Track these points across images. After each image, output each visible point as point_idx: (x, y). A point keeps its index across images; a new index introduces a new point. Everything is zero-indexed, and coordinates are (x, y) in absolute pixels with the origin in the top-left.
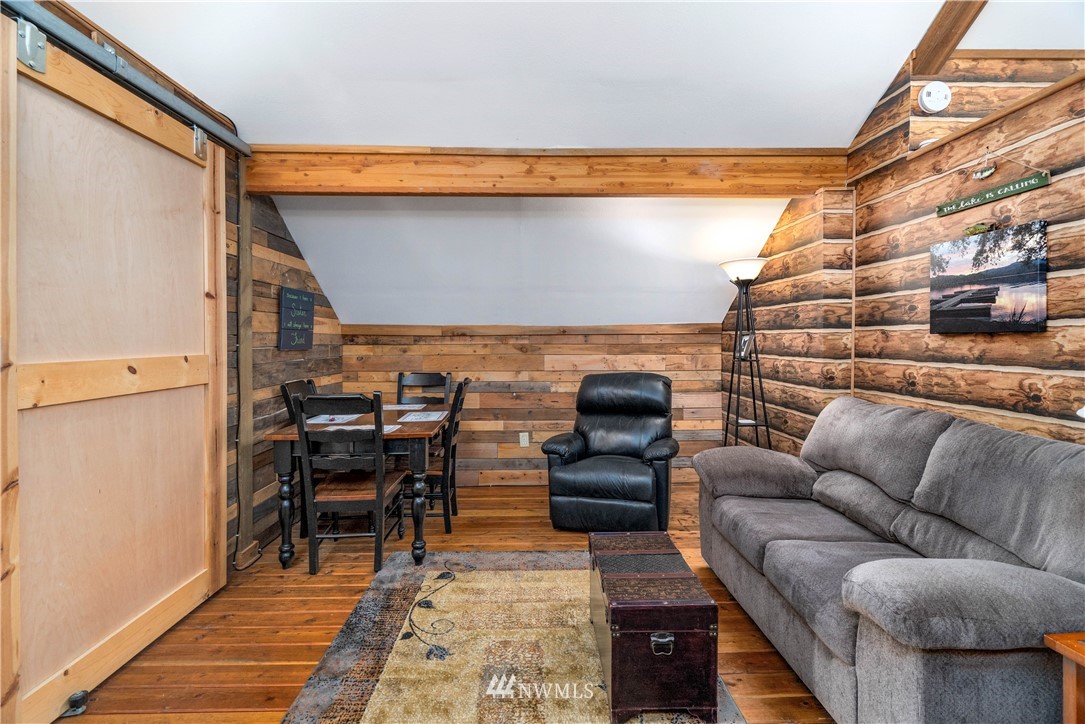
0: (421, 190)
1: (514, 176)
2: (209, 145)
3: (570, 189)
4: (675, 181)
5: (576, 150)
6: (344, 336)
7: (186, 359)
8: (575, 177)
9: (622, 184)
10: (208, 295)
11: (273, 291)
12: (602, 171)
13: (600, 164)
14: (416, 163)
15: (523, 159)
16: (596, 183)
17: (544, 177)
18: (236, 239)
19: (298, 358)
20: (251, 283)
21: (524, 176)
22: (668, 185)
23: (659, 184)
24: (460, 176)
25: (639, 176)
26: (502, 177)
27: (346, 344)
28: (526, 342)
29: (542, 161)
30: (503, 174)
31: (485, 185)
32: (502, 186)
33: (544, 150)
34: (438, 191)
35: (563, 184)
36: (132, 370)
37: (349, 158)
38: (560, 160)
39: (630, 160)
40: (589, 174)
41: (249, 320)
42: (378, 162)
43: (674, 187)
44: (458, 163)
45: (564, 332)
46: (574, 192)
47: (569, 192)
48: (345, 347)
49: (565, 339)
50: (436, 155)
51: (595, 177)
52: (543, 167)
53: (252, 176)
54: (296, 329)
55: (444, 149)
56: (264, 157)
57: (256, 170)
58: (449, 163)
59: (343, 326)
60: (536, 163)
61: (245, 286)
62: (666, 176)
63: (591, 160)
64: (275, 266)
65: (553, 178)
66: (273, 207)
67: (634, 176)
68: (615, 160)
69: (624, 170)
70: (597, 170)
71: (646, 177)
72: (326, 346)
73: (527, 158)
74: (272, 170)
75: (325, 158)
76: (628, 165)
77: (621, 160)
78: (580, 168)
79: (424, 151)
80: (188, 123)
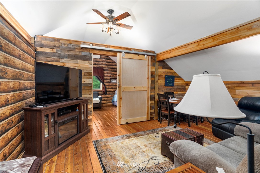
0: (178, 55)
1: (195, 47)
2: (148, 57)
3: (208, 46)
4: (242, 34)
5: (209, 36)
6: (186, 84)
7: (143, 87)
8: (209, 43)
9: (223, 41)
10: (147, 78)
11: (164, 76)
12: (217, 39)
13: (216, 37)
14: (178, 50)
15: (197, 42)
16: (215, 43)
17: (202, 45)
18: (155, 69)
19: (171, 88)
20: (158, 75)
21: (197, 46)
22: (239, 36)
23: (236, 37)
24: (185, 50)
25: (228, 37)
26: (193, 48)
27: (186, 85)
28: (230, 86)
29: (201, 41)
30: (193, 47)
31: (189, 51)
32: (193, 50)
33: (201, 39)
34: (181, 54)
35: (206, 46)
36: (135, 88)
37: (168, 52)
38: (206, 40)
39: (226, 33)
40: (213, 41)
41: (157, 81)
42: (172, 51)
43: (242, 36)
44: (184, 47)
45: (242, 83)
46: (209, 47)
47: (208, 47)
48: (186, 86)
49: (244, 85)
50: (181, 47)
51: (215, 41)
52: (202, 43)
53: (157, 58)
54: (169, 83)
55: (182, 45)
56: (159, 55)
57: (158, 57)
58: (182, 48)
59: (186, 82)
60: (200, 42)
61: (157, 76)
62: (238, 34)
63: (214, 37)
64: (164, 72)
65: (204, 45)
66: (164, 62)
67: (227, 37)
68: (221, 34)
69: (224, 36)
70: (216, 39)
71: (231, 36)
72: (180, 86)
73: (198, 42)
74: (160, 57)
75: (165, 53)
76: (225, 34)
77: (223, 34)
78: (211, 40)
79: (179, 47)
80: (144, 55)
